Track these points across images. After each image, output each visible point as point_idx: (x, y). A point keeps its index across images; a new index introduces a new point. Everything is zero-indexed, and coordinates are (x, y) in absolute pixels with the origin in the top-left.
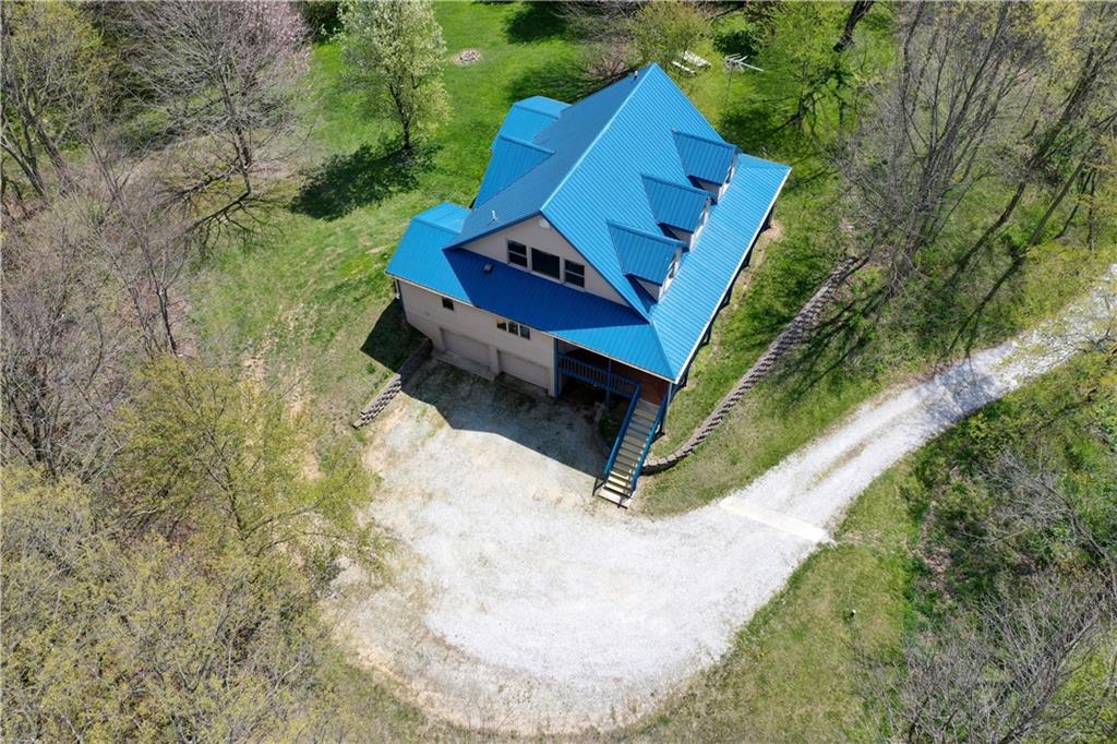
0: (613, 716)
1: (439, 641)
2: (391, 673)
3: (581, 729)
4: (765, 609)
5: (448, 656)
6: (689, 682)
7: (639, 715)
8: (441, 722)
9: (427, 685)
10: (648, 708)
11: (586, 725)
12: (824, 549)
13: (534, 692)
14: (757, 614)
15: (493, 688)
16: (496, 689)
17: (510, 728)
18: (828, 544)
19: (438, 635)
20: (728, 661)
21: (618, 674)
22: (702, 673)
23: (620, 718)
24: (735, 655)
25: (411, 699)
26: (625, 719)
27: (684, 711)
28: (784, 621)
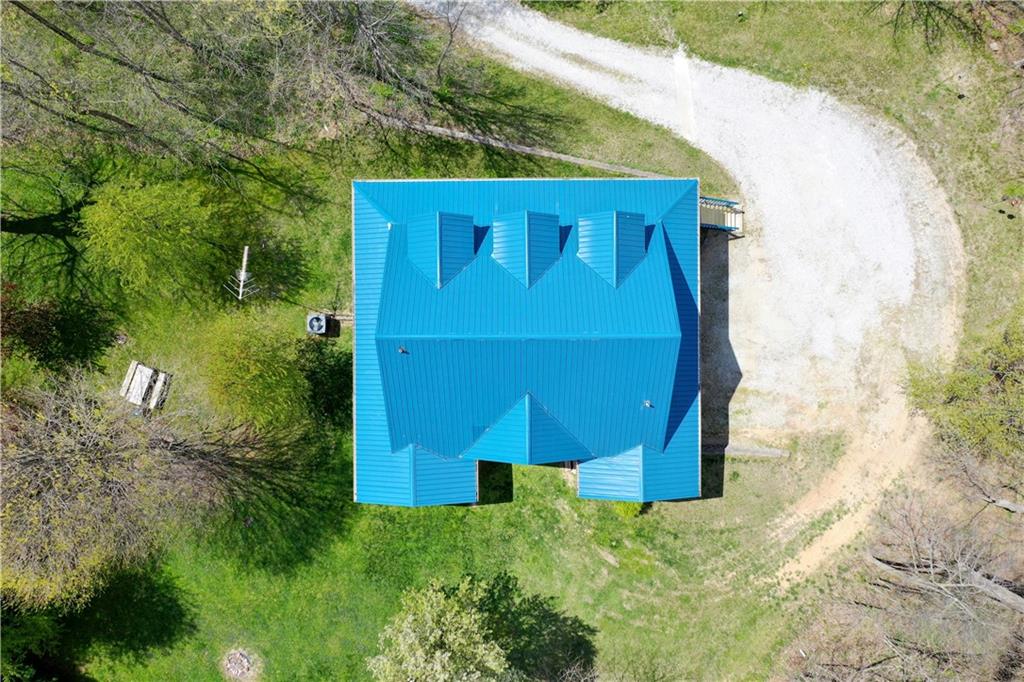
0: (903, 144)
1: (917, 284)
2: (954, 302)
3: (922, 161)
4: (768, 76)
5: (924, 272)
6: (852, 106)
7: (893, 128)
8: (966, 252)
9: (949, 275)
10: (884, 124)
11: (918, 159)
12: (690, 52)
13: (916, 202)
14: (776, 79)
15: (928, 230)
16: (927, 228)
17: (947, 206)
18: (685, 50)
19: (913, 287)
20: (822, 87)
21: (874, 154)
22: (840, 100)
23: (901, 140)
24: (814, 83)
25: (963, 279)
26: (900, 136)
27: (873, 101)
28: (771, 59)
